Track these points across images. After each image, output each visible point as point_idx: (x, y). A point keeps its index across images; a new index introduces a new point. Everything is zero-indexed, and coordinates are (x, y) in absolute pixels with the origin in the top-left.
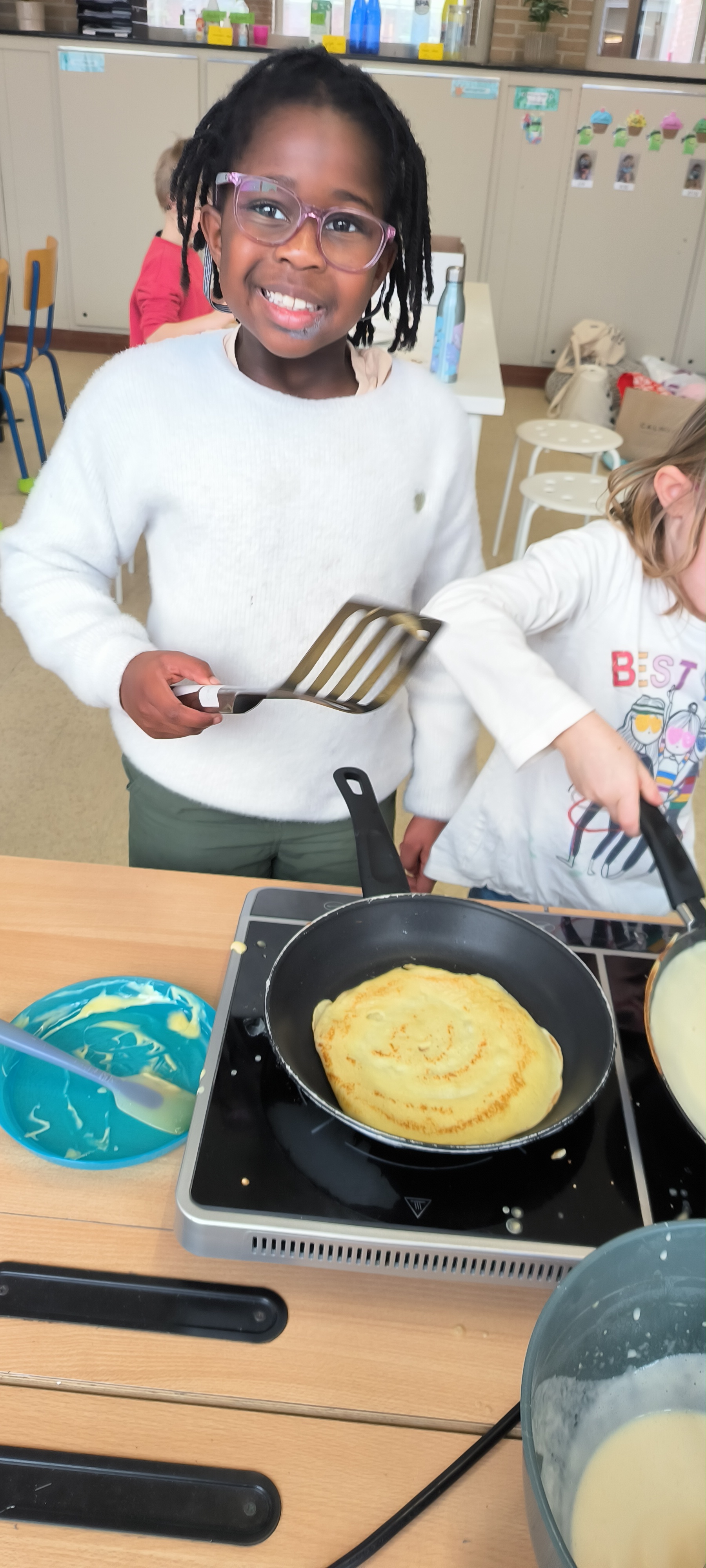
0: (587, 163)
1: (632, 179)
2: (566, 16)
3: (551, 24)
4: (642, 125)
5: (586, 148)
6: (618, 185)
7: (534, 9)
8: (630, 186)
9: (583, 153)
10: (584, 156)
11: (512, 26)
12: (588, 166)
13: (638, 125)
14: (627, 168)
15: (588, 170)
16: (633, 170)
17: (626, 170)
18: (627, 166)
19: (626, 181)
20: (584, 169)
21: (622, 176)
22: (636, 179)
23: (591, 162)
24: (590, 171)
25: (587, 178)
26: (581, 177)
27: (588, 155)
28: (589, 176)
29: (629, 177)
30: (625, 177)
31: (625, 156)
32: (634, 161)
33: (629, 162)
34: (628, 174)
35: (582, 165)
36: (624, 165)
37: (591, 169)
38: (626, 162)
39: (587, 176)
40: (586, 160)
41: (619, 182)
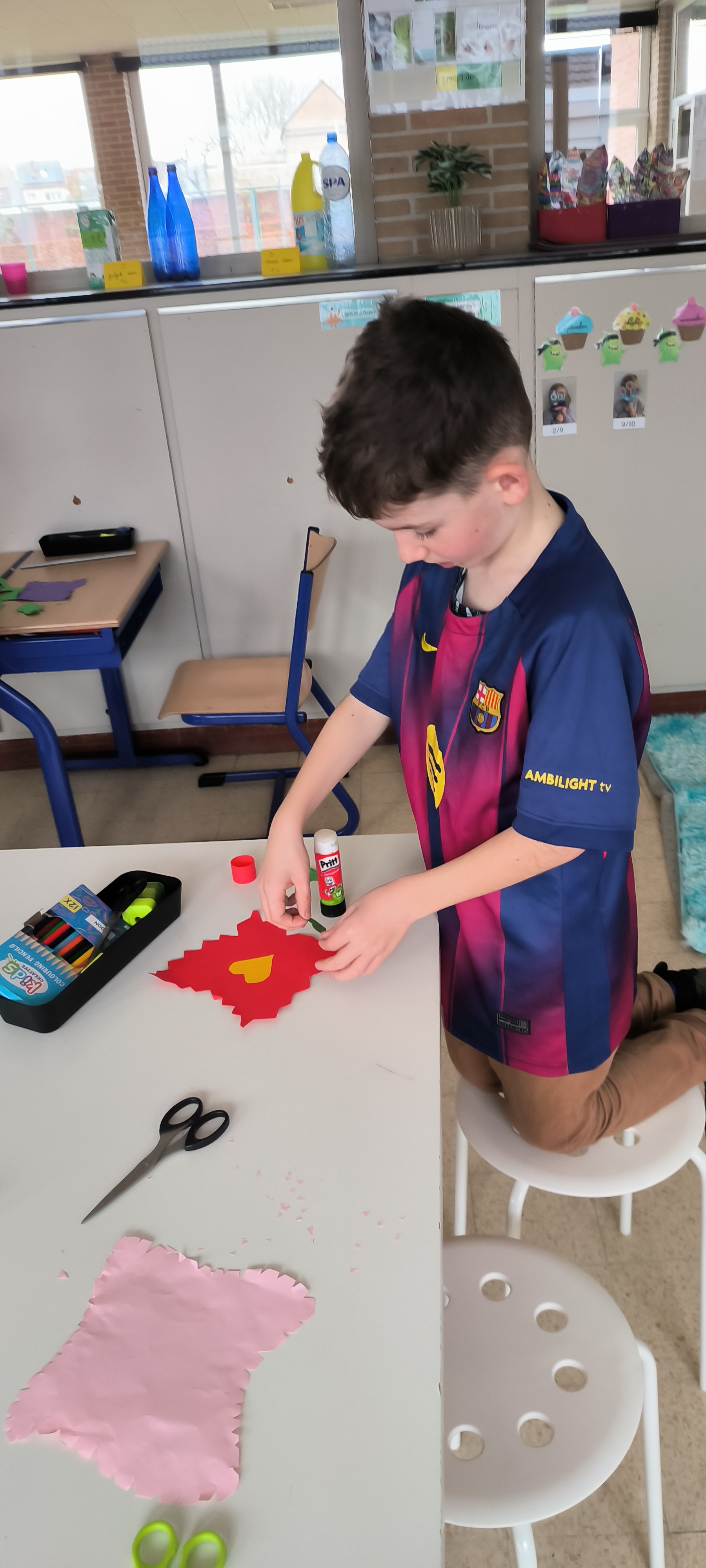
0: (562, 398)
1: (640, 411)
2: (488, 176)
3: (466, 190)
4: (643, 327)
5: (554, 376)
6: (619, 423)
7: (434, 174)
8: (639, 422)
9: (552, 383)
10: (555, 387)
11: (406, 203)
12: (565, 403)
13: (636, 327)
14: (628, 394)
15: (565, 409)
16: (639, 397)
17: (627, 399)
18: (628, 392)
19: (629, 415)
20: (557, 409)
21: (623, 410)
22: (647, 410)
23: (568, 398)
24: (568, 412)
25: (564, 422)
26: (555, 421)
27: (562, 386)
28: (568, 417)
29: (634, 407)
30: (627, 410)
31: (621, 377)
32: (639, 382)
33: (630, 386)
34: (631, 404)
35: (555, 402)
36: (623, 391)
37: (568, 407)
38: (624, 385)
39: (564, 417)
40: (562, 393)
41: (618, 417)
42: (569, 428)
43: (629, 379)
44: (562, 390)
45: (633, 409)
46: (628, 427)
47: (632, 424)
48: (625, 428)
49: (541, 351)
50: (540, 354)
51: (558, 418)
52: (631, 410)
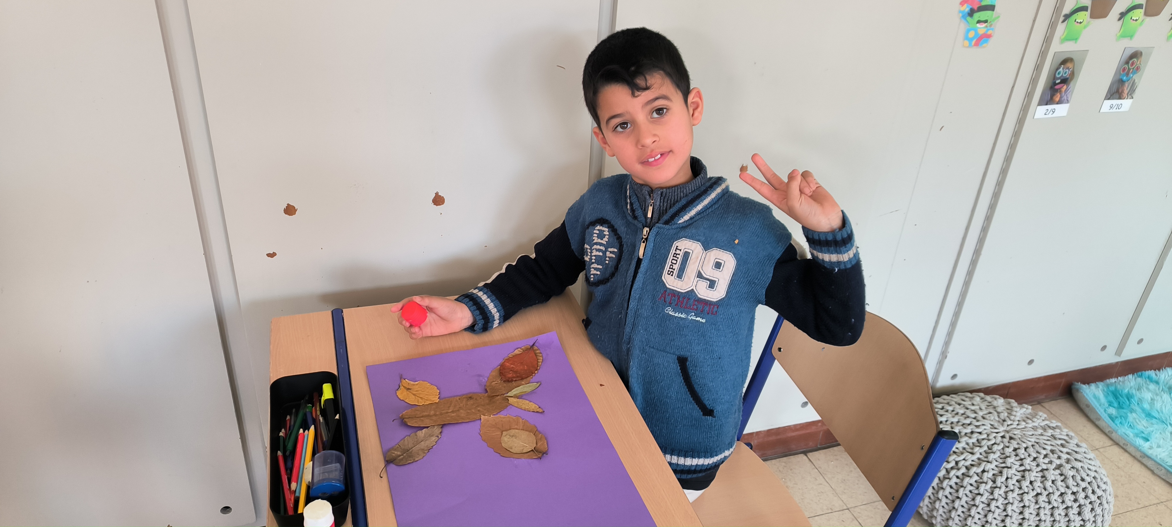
0: (1067, 75)
1: (1131, 92)
5: (1070, 48)
6: (1107, 105)
8: (1126, 104)
9: (1063, 57)
10: (1064, 61)
12: (1068, 80)
14: (1127, 74)
15: (1064, 87)
16: (1135, 77)
17: (1125, 78)
19: (1120, 98)
21: (1116, 90)
22: (1137, 94)
23: (1073, 74)
24: (1066, 91)
25: (1057, 104)
26: (1051, 101)
27: (1071, 60)
28: (1065, 98)
29: (1127, 89)
30: (1120, 91)
31: (1128, 53)
32: (1142, 60)
33: (1132, 64)
34: (1126, 84)
35: (1058, 79)
36: (1124, 70)
37: (1068, 85)
38: (1127, 63)
39: (1061, 97)
40: (1068, 68)
41: (1109, 99)
43: (1136, 55)
44: (1069, 65)
45: (1126, 91)
46: (1114, 110)
47: (1119, 107)
48: (1111, 111)
49: (1067, 17)
50: (1063, 22)
51: (1054, 97)
52: (1123, 92)
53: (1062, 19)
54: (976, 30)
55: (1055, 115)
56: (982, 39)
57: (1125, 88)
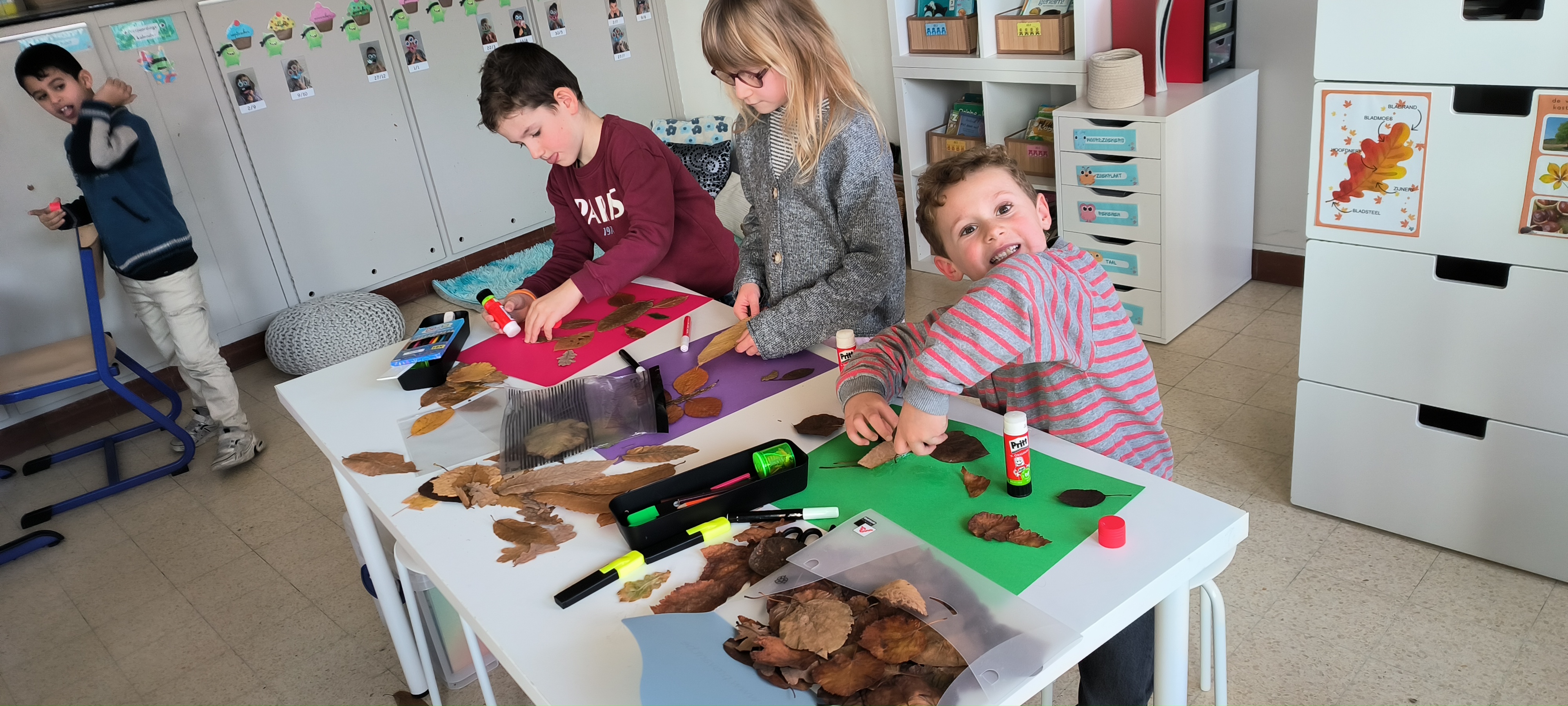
0: (247, 84)
4: (290, 26)
6: (295, 95)
8: (309, 92)
9: (237, 75)
10: (239, 77)
12: (251, 87)
13: (285, 28)
14: (296, 75)
15: (252, 92)
16: (304, 75)
17: (295, 77)
18: (295, 72)
19: (301, 89)
20: (246, 92)
21: (295, 86)
22: (312, 84)
23: (251, 82)
24: (255, 93)
25: (255, 101)
26: (247, 101)
27: (244, 75)
28: (257, 97)
30: (298, 85)
31: (286, 64)
32: (301, 64)
33: (295, 68)
34: (300, 80)
35: (243, 88)
36: (290, 73)
37: (254, 90)
38: (289, 68)
39: (254, 98)
40: (245, 80)
41: (293, 91)
42: (260, 105)
43: (292, 64)
44: (244, 78)
45: (303, 84)
48: (300, 97)
49: (220, 53)
50: (219, 55)
51: (249, 99)
52: (300, 85)
53: (217, 55)
54: (161, 73)
55: (257, 109)
56: (169, 78)
57: (301, 83)
